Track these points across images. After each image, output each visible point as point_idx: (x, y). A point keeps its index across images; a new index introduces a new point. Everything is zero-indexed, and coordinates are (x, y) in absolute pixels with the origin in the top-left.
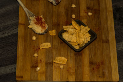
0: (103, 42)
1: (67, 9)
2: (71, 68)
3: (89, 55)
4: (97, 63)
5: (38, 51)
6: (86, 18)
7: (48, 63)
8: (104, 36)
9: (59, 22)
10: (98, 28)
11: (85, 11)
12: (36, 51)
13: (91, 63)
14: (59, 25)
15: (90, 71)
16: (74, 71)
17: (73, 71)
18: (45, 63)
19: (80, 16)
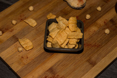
0: (87, 61)
1: (90, 8)
2: (27, 58)
3: (59, 61)
4: (57, 75)
5: (21, 21)
6: (99, 28)
7: (15, 37)
8: (96, 56)
9: (70, 12)
10: (99, 45)
11: (105, 21)
12: (20, 20)
13: (51, 70)
14: (67, 14)
15: (41, 76)
16: (26, 64)
17: (25, 61)
18: (14, 35)
19: (95, 22)
